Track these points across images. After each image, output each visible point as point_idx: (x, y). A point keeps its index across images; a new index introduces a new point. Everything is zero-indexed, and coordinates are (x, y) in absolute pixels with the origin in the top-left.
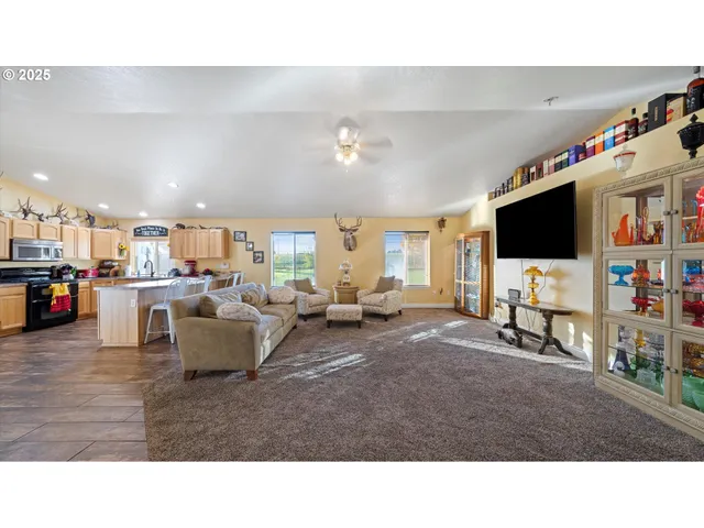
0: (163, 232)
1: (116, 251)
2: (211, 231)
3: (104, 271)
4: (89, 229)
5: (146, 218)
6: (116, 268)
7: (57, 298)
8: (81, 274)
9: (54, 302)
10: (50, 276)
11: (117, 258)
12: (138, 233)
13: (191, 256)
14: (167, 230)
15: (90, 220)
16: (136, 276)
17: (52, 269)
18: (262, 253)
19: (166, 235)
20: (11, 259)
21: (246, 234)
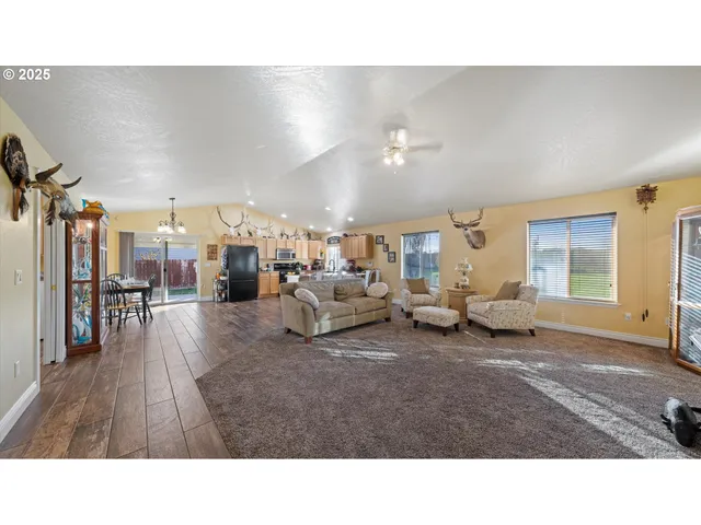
0: (339, 240)
1: (320, 254)
3: (315, 266)
4: (308, 241)
5: (332, 232)
6: (320, 264)
8: (304, 268)
11: (320, 258)
12: (329, 242)
13: (352, 256)
14: (340, 238)
15: (309, 236)
18: (394, 253)
19: (339, 242)
20: (276, 260)
21: (383, 237)
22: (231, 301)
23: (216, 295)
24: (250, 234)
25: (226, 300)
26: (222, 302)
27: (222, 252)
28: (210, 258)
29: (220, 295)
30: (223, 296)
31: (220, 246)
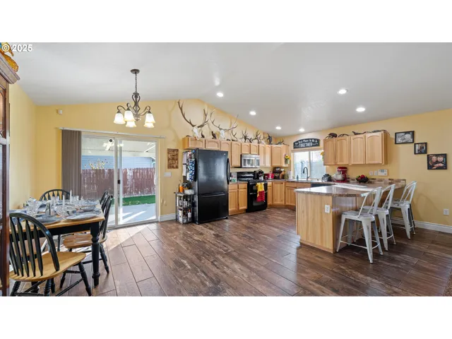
0: (316, 143)
1: (283, 160)
2: (368, 135)
3: (277, 175)
4: (270, 146)
5: (304, 133)
6: (283, 173)
7: (260, 192)
8: (266, 176)
9: (258, 195)
10: (254, 178)
11: (284, 166)
12: (297, 146)
13: (344, 163)
14: (318, 140)
15: (270, 140)
16: (295, 180)
17: (254, 173)
18: (445, 156)
19: (318, 145)
20: (241, 167)
21: (413, 133)
22: (200, 223)
23: (180, 213)
24: (214, 136)
25: (193, 220)
26: (187, 223)
27: (184, 158)
28: (170, 166)
29: (185, 214)
30: (189, 215)
31: (181, 151)
